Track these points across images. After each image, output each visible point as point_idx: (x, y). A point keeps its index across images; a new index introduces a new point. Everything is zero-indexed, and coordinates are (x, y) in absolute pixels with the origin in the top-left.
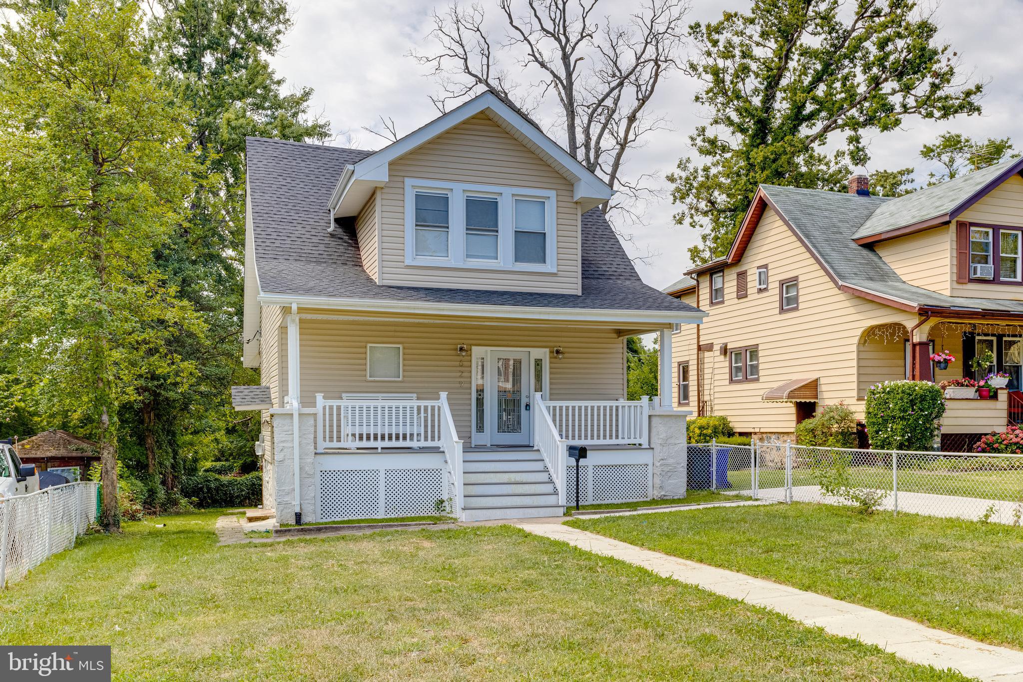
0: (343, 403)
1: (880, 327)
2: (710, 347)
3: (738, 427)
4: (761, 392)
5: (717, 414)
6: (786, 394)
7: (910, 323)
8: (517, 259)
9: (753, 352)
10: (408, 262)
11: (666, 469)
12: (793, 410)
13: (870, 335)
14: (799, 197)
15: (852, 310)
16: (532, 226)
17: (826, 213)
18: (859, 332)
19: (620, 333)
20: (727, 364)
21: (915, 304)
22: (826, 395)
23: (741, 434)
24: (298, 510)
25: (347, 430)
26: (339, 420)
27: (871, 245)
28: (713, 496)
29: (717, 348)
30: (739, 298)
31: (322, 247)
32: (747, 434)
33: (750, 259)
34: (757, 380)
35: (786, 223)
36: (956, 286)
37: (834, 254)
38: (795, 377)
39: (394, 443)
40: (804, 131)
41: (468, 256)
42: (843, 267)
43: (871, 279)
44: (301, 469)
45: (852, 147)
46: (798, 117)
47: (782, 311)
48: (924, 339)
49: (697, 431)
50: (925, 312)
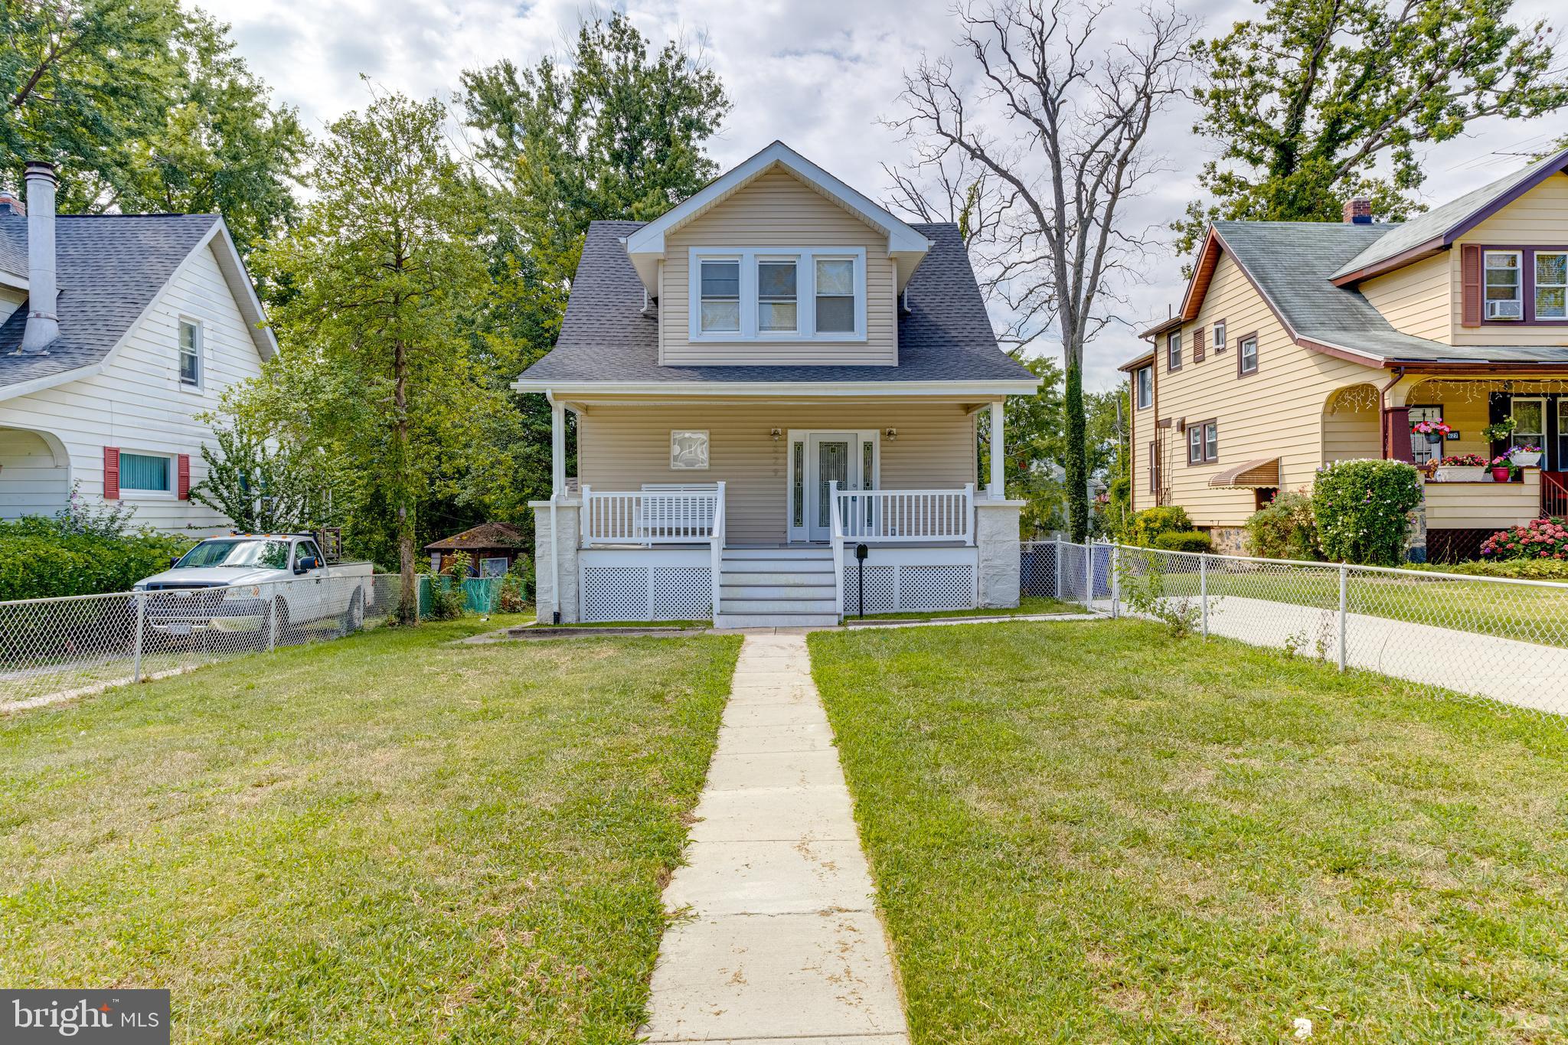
0: (642, 495)
1: (1351, 389)
2: (1167, 423)
3: (1198, 520)
4: (1207, 478)
5: (1175, 503)
6: (1233, 478)
7: (1381, 382)
8: (820, 328)
9: (1210, 425)
10: (693, 338)
11: (991, 572)
12: (1253, 499)
13: (1338, 403)
14: (1264, 233)
15: (1316, 370)
16: (836, 289)
17: (1299, 250)
18: (1323, 398)
19: (968, 408)
20: (1185, 443)
21: (1380, 358)
22: (1288, 479)
23: (1201, 528)
24: (556, 609)
25: (639, 523)
26: (630, 513)
27: (1354, 286)
28: (1057, 606)
29: (1174, 423)
30: (1197, 361)
31: (630, 329)
32: (1208, 528)
33: (1207, 314)
34: (1215, 461)
35: (1241, 269)
36: (1460, 330)
37: (1297, 301)
38: (1254, 457)
39: (666, 539)
40: (1342, 153)
41: (761, 329)
42: (1305, 316)
43: (1345, 329)
44: (560, 565)
45: (1400, 166)
46: (1332, 139)
47: (1241, 374)
48: (1401, 403)
49: (1143, 525)
50: (1398, 368)
